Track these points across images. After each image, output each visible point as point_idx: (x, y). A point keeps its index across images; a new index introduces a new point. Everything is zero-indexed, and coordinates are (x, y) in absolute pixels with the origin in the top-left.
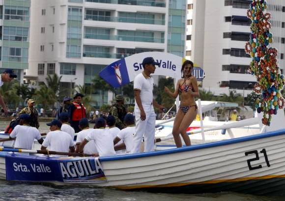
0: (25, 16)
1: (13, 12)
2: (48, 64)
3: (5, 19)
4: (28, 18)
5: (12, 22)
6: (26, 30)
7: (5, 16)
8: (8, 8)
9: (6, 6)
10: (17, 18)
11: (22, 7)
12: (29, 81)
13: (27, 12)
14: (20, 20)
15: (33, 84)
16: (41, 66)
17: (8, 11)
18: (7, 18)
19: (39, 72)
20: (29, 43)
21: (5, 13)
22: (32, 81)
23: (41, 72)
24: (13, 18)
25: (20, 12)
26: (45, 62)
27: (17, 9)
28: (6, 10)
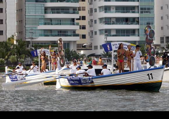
0: (152, 11)
1: (145, 9)
2: (166, 37)
3: (141, 13)
4: (153, 12)
5: (145, 15)
6: (153, 18)
7: (140, 11)
8: (142, 7)
9: (140, 6)
10: (147, 12)
11: (150, 6)
12: (156, 47)
13: (153, 9)
14: (149, 13)
15: (158, 49)
16: (162, 39)
17: (142, 9)
18: (142, 12)
19: (161, 41)
20: (154, 26)
21: (140, 10)
22: (157, 47)
23: (162, 42)
24: (145, 12)
25: (149, 9)
26: (164, 36)
27: (147, 7)
28: (141, 8)
